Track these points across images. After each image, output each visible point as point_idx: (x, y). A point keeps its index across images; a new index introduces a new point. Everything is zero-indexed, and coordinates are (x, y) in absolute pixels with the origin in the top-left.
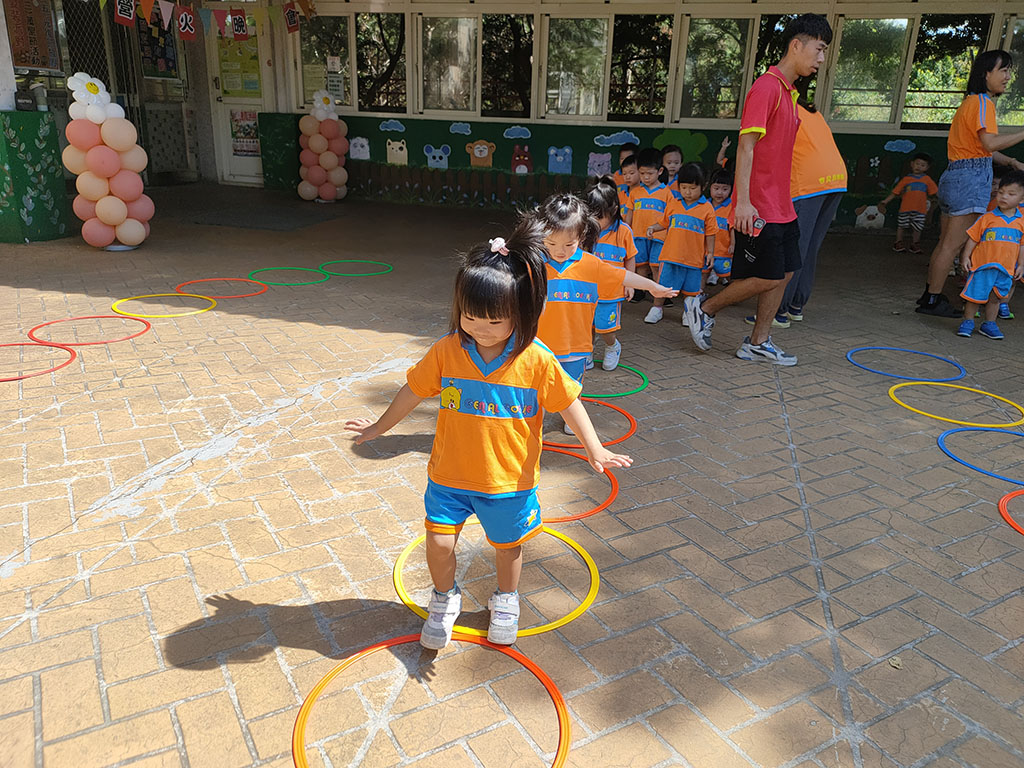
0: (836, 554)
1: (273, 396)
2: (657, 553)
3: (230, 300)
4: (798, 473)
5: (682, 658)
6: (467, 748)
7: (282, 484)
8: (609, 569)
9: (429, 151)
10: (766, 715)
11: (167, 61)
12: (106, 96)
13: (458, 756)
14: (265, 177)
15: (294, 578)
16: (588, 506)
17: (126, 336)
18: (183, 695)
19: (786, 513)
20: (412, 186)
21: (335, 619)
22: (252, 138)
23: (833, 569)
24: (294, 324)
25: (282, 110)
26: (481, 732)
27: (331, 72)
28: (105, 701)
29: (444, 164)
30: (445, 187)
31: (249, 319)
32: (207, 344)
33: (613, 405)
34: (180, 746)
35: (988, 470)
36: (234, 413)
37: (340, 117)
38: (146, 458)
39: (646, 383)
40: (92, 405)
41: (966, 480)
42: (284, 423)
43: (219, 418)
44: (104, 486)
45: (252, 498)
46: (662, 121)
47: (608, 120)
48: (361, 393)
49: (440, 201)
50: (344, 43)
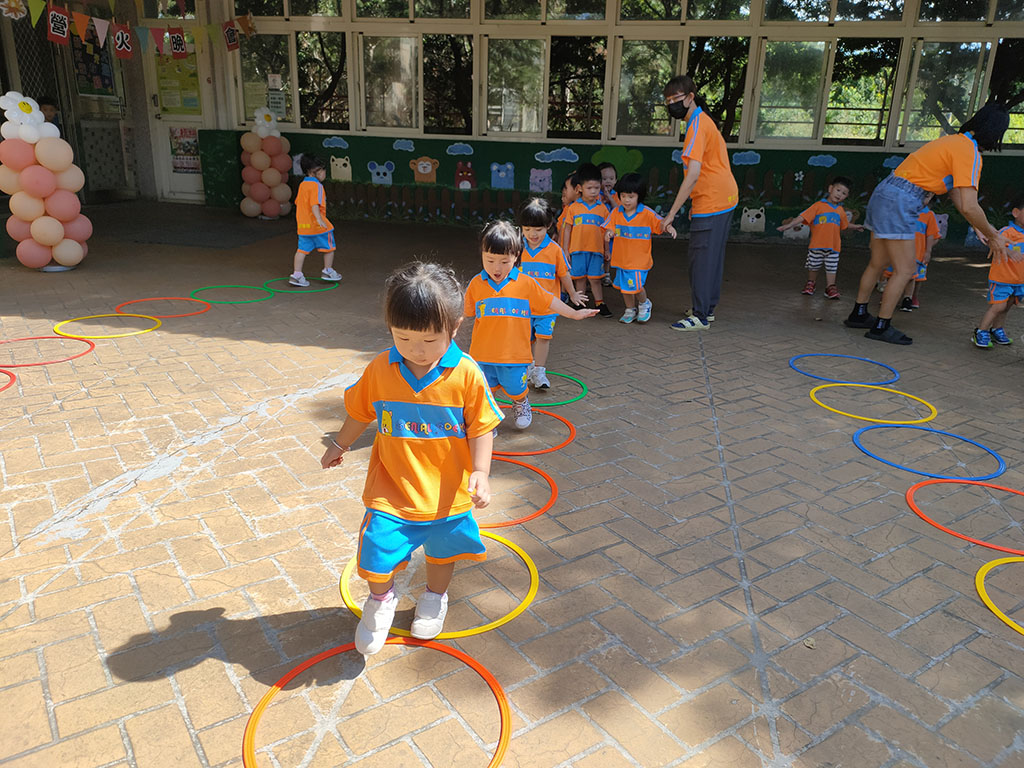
0: (757, 546)
1: (218, 415)
2: (594, 552)
3: (173, 320)
4: (725, 471)
5: (615, 649)
6: (411, 744)
7: (228, 502)
8: (548, 569)
9: (375, 167)
10: (691, 697)
11: (103, 78)
12: (39, 115)
13: (403, 752)
14: (206, 193)
15: (241, 593)
16: (529, 511)
17: (65, 358)
18: (133, 709)
19: (713, 509)
20: (356, 203)
21: (283, 630)
22: (193, 155)
23: (755, 560)
24: (238, 342)
25: (223, 127)
26: (426, 728)
27: (272, 90)
28: (53, 719)
29: (388, 180)
30: (390, 203)
31: (193, 338)
32: (149, 364)
33: (552, 413)
34: (130, 758)
35: (898, 464)
36: (178, 433)
37: (282, 134)
38: (89, 480)
39: (585, 392)
40: (30, 429)
41: (878, 474)
42: (229, 441)
43: (162, 438)
44: (47, 509)
45: (198, 516)
46: (600, 139)
47: (548, 137)
48: (307, 409)
49: (385, 216)
50: (285, 60)
